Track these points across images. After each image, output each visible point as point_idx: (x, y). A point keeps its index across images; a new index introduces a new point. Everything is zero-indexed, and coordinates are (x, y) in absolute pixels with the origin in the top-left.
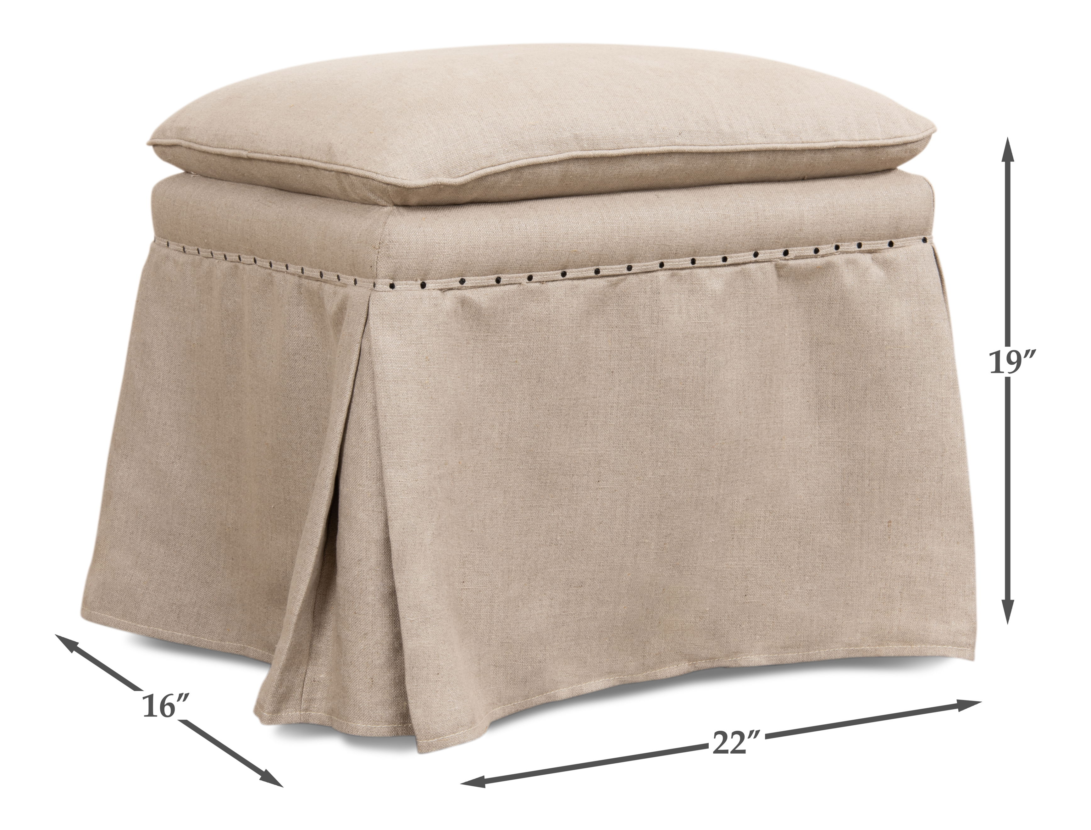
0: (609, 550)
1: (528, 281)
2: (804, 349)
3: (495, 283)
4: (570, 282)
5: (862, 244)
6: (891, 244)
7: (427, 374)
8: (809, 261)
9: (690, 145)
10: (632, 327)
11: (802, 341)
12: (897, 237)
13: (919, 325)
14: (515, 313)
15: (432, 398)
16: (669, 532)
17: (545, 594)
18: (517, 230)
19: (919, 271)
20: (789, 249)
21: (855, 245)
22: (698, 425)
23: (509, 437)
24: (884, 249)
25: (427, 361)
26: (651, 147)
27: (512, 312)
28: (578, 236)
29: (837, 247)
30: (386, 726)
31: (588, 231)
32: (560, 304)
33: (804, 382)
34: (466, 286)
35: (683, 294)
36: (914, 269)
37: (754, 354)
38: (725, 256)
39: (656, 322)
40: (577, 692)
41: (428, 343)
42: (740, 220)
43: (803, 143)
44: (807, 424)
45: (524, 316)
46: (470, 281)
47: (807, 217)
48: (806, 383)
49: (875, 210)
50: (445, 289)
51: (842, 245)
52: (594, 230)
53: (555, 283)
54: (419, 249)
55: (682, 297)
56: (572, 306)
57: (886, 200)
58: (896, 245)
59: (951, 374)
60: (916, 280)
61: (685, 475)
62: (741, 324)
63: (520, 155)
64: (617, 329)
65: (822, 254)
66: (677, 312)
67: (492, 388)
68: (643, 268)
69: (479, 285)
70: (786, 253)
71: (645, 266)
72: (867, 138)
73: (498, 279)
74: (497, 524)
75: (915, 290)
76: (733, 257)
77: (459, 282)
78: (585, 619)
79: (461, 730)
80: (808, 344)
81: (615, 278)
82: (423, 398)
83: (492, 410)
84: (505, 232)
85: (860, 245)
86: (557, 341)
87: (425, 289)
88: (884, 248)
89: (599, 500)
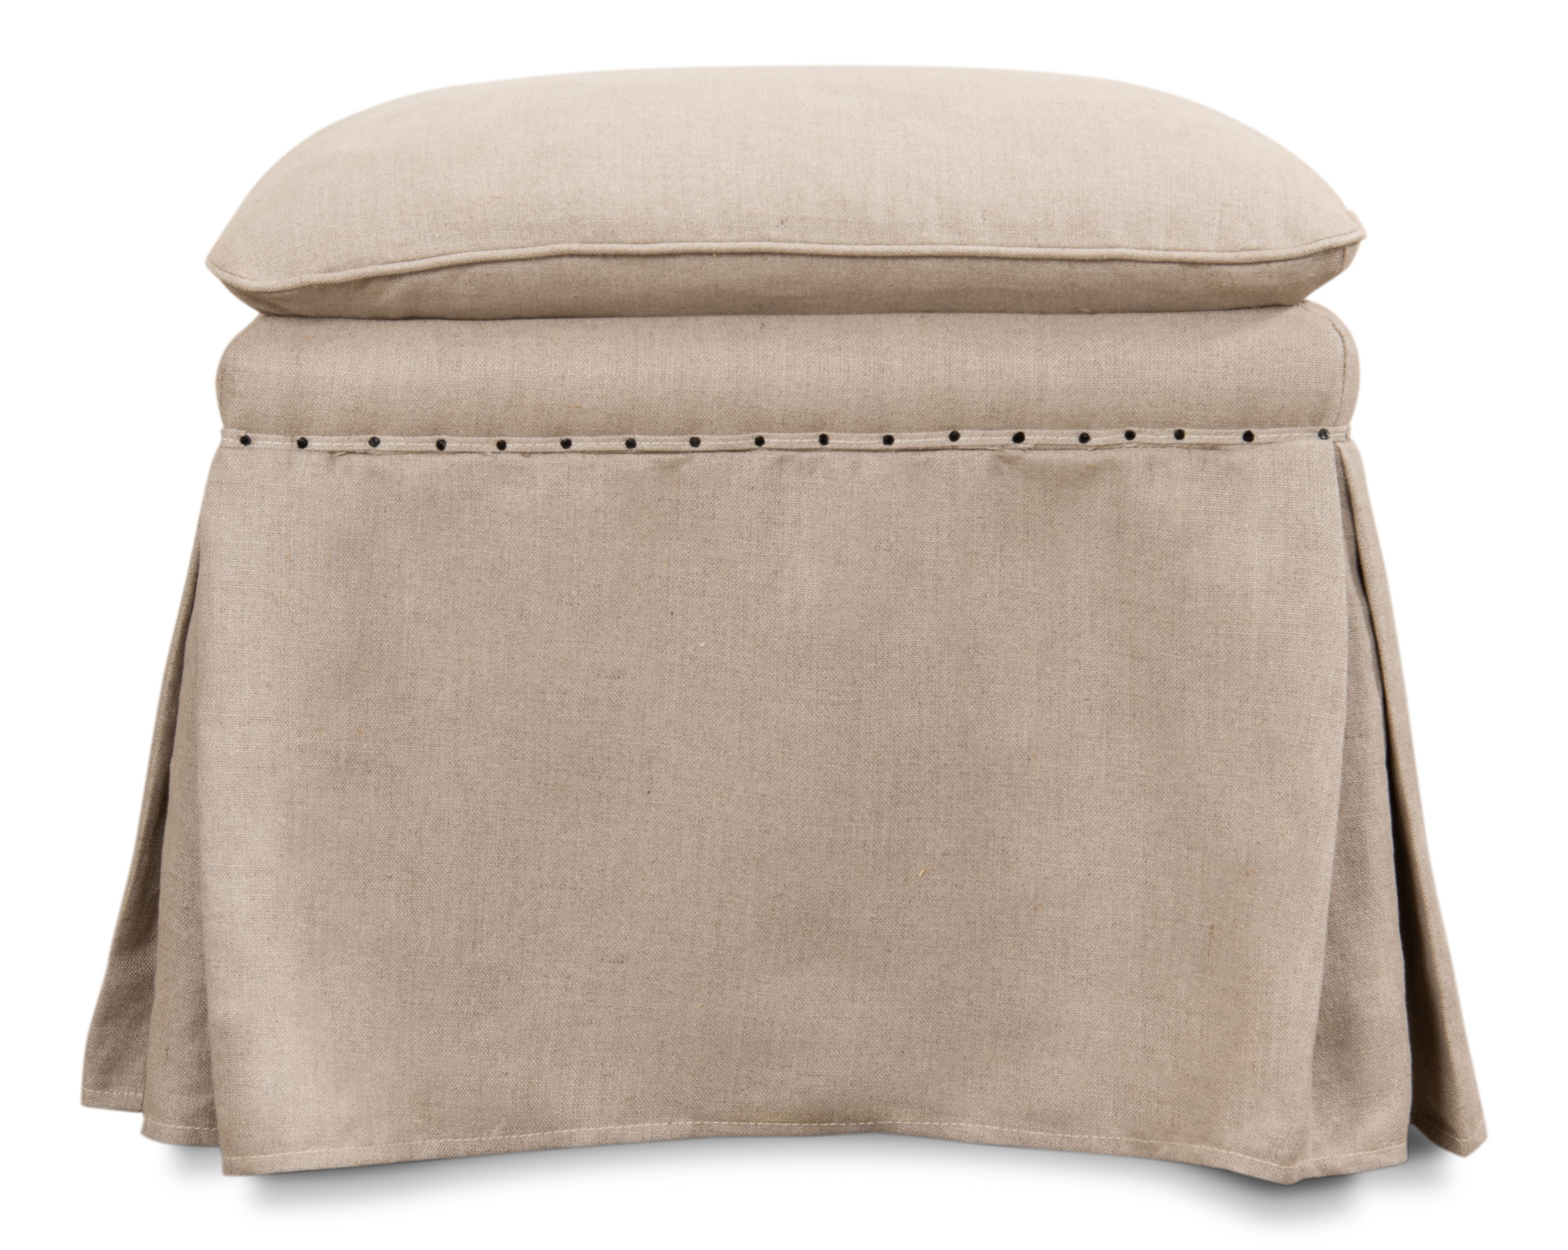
0: (670, 908)
1: (498, 450)
2: (1079, 608)
3: (435, 449)
4: (579, 457)
5: (1185, 433)
6: (1248, 437)
7: (286, 583)
8: (1069, 455)
9: (800, 242)
10: (705, 540)
11: (1075, 594)
12: (1261, 425)
13: (1281, 582)
14: (474, 501)
15: (292, 621)
16: (779, 891)
17: (554, 967)
18: (468, 365)
19: (1294, 487)
20: (1026, 432)
21: (1169, 434)
22: (825, 716)
23: (471, 702)
24: (1234, 444)
25: (288, 562)
26: (721, 241)
27: (468, 498)
28: (584, 382)
29: (1130, 435)
30: (181, 1127)
31: (603, 376)
32: (555, 492)
33: (1079, 664)
34: (381, 449)
35: (805, 492)
36: (1283, 484)
37: (953, 606)
38: (889, 434)
39: (746, 535)
40: (614, 1136)
41: (292, 534)
42: (913, 375)
43: (1040, 246)
44: (1085, 738)
45: (491, 507)
46: (387, 443)
47: (1054, 378)
48: (1084, 667)
49: (1206, 375)
50: (340, 451)
51: (1140, 431)
52: (616, 375)
53: (548, 456)
54: (284, 384)
55: (803, 498)
56: (580, 497)
57: (1232, 358)
58: (1260, 439)
59: (1331, 676)
60: (1284, 503)
61: (804, 798)
62: (926, 554)
63: (461, 244)
64: (679, 543)
65: (1095, 444)
66: (790, 522)
67: (437, 618)
68: (719, 443)
69: (403, 449)
70: (1019, 438)
71: (723, 440)
72: (1181, 246)
73: (442, 443)
74: (448, 842)
75: (1281, 521)
76: (904, 437)
77: (367, 443)
78: (630, 1017)
79: (280, 1152)
80: (1087, 600)
81: (669, 457)
82: (273, 620)
83: (439, 654)
84: (445, 368)
85: (1180, 435)
86: (550, 552)
87: (305, 449)
88: (1232, 443)
89: (649, 823)
